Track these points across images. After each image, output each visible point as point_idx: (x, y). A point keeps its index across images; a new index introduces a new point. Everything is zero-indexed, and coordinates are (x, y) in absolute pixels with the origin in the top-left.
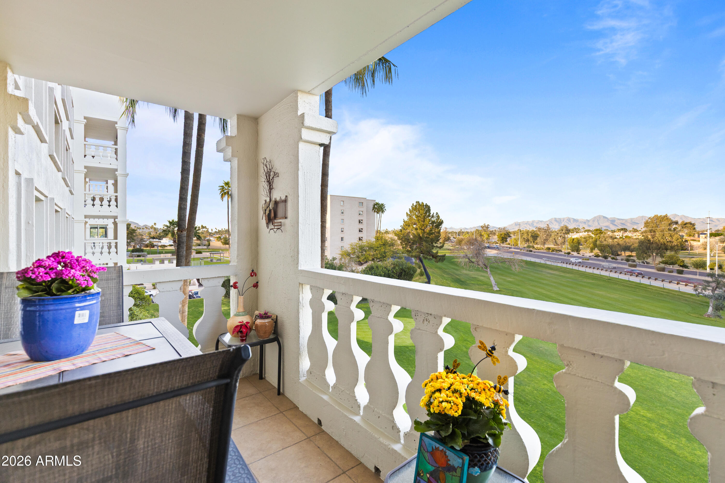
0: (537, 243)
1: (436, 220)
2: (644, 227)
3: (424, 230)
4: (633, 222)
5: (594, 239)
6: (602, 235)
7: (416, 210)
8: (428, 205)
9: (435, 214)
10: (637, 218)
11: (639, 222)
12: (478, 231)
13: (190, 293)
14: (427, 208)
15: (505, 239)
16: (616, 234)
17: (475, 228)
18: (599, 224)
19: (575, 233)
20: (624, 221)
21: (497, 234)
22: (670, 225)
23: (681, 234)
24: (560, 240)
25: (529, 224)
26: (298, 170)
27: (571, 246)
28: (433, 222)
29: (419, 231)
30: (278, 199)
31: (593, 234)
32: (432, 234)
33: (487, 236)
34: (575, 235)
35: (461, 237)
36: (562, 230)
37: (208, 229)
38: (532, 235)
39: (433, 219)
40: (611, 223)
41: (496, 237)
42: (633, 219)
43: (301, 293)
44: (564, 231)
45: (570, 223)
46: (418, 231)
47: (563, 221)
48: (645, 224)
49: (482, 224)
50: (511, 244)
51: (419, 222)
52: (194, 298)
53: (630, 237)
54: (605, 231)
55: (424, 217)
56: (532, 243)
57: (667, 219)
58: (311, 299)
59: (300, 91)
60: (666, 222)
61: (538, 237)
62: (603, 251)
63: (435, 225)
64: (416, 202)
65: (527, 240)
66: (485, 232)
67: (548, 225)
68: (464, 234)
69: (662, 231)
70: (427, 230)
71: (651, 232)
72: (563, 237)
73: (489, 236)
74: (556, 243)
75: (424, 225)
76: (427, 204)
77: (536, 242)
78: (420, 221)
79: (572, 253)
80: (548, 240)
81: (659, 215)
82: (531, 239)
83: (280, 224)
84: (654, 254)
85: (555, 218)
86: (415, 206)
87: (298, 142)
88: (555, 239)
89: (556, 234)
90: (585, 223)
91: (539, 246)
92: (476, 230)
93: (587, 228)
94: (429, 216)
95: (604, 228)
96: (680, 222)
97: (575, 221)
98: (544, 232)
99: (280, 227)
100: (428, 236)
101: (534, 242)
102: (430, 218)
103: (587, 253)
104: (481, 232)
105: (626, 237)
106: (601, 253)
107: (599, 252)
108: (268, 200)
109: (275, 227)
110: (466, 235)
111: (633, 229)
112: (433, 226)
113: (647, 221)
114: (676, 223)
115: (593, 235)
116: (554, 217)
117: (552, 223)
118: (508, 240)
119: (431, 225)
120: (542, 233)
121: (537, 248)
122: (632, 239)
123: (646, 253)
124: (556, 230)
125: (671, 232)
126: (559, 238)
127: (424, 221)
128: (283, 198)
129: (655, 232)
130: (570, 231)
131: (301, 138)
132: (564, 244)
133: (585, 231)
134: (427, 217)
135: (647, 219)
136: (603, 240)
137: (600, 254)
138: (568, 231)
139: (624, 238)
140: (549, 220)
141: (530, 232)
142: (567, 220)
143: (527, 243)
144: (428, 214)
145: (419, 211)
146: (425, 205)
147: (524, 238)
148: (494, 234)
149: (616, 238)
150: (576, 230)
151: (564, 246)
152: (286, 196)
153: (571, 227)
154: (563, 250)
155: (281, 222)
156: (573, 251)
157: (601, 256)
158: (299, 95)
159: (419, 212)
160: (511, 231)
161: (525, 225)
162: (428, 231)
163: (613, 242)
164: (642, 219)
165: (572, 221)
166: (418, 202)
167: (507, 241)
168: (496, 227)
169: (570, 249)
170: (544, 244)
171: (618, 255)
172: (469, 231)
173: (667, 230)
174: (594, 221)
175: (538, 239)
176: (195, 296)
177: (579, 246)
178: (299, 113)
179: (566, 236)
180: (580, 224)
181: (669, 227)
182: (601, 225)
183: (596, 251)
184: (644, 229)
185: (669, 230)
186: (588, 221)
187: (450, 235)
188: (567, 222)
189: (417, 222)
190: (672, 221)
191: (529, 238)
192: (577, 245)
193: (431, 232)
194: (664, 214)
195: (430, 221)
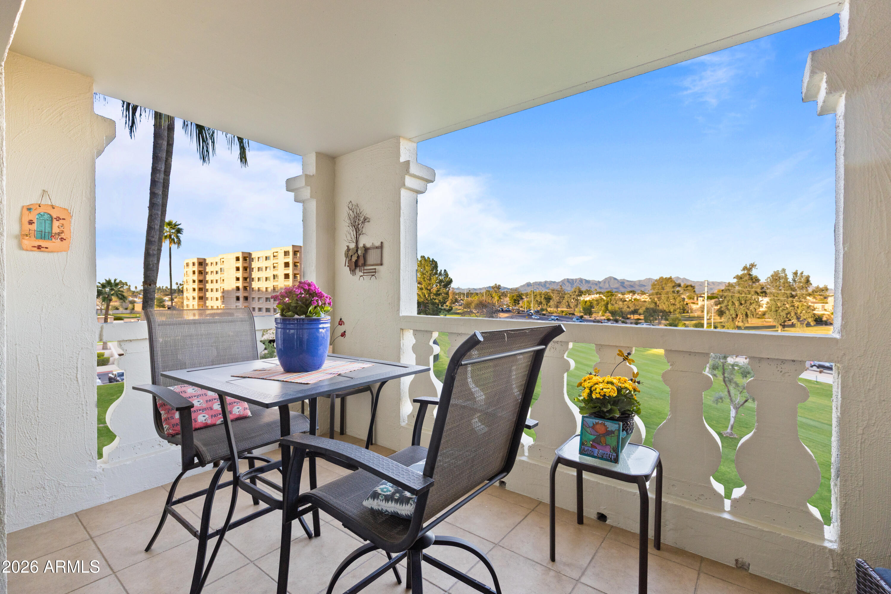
0: (550, 306)
1: (444, 278)
2: (651, 290)
3: (430, 290)
4: (641, 284)
5: (605, 302)
6: (613, 297)
7: (421, 266)
8: (434, 261)
9: (443, 272)
10: (644, 280)
11: (646, 285)
12: (488, 293)
13: (110, 375)
14: (434, 264)
15: (517, 302)
16: (626, 296)
17: (485, 288)
18: (609, 285)
19: (587, 295)
20: (633, 283)
21: (509, 295)
22: (673, 287)
23: (683, 296)
24: (573, 302)
25: (542, 286)
26: (400, 216)
27: (584, 309)
28: (441, 281)
29: (425, 291)
30: (368, 245)
31: (604, 296)
32: (439, 295)
33: (498, 299)
34: (587, 297)
35: (469, 299)
36: (575, 292)
37: (130, 286)
38: (545, 297)
39: (440, 278)
40: (621, 285)
41: (507, 299)
42: (641, 281)
43: (401, 339)
44: (577, 293)
45: (582, 284)
46: (423, 291)
47: (576, 282)
48: (652, 286)
49: (492, 284)
50: (523, 307)
51: (425, 281)
52: (118, 381)
53: (638, 300)
54: (616, 294)
55: (430, 274)
56: (545, 305)
57: (671, 281)
58: (414, 345)
59: (402, 137)
60: (670, 285)
61: (551, 299)
62: (614, 315)
63: (443, 284)
64: (422, 257)
65: (540, 303)
66: (496, 293)
67: (561, 286)
68: (473, 295)
69: (667, 293)
70: (434, 289)
71: (657, 295)
72: (576, 300)
73: (500, 298)
74: (569, 306)
75: (430, 284)
76: (434, 259)
77: (549, 304)
78: (426, 279)
79: (585, 317)
80: (561, 303)
81: (664, 277)
82: (544, 302)
83: (374, 271)
84: (660, 317)
85: (568, 279)
86: (420, 261)
87: (400, 189)
88: (568, 302)
89: (569, 296)
90: (596, 284)
91: (552, 309)
92: (487, 291)
93: (599, 290)
94: (436, 274)
95: (614, 290)
96: (682, 285)
97: (587, 282)
98: (558, 293)
99: (374, 274)
100: (434, 297)
101: (547, 305)
102: (437, 276)
103: (599, 316)
104: (492, 293)
105: (635, 299)
106: (612, 316)
107: (610, 315)
108: (352, 246)
109: (365, 274)
110: (475, 297)
111: (641, 291)
112: (440, 285)
113: (654, 283)
114: (679, 285)
115: (604, 298)
116: (566, 278)
117: (565, 284)
118: (521, 302)
119: (438, 284)
120: (555, 295)
121: (551, 311)
122: (640, 301)
123: (653, 316)
124: (569, 292)
125: (674, 295)
126: (572, 300)
127: (430, 279)
128: (378, 244)
129: (660, 294)
130: (582, 293)
131: (405, 185)
132: (577, 307)
133: (597, 293)
134: (434, 275)
135: (653, 281)
136: (614, 303)
137: (611, 318)
138: (581, 293)
139: (633, 300)
140: (561, 281)
141: (544, 294)
142: (580, 281)
143: (540, 306)
144: (434, 271)
145: (424, 267)
146: (431, 260)
147: (537, 301)
148: (506, 295)
149: (626, 301)
150: (589, 292)
151: (576, 309)
152: (382, 243)
153: (583, 289)
154: (576, 314)
155: (375, 269)
156: (585, 314)
157: (612, 320)
158: (401, 141)
159: (425, 270)
160: (523, 292)
161: (538, 286)
162: (435, 292)
163: (623, 304)
164: (649, 282)
165: (584, 282)
166: (424, 257)
167: (519, 304)
168: (507, 288)
169: (583, 313)
170: (557, 307)
171: (628, 318)
172: (478, 292)
173: (671, 292)
174: (605, 282)
175: (551, 301)
176: (118, 378)
177: (591, 309)
178: (402, 159)
179: (579, 298)
180: (592, 286)
181: (673, 290)
182: (612, 287)
183: (608, 315)
184: (651, 292)
185: (673, 292)
186: (599, 282)
187: (457, 297)
188: (580, 283)
189: (422, 280)
190: (675, 283)
191: (542, 300)
192: (590, 308)
193: (439, 293)
194: (668, 276)
195: (437, 279)
